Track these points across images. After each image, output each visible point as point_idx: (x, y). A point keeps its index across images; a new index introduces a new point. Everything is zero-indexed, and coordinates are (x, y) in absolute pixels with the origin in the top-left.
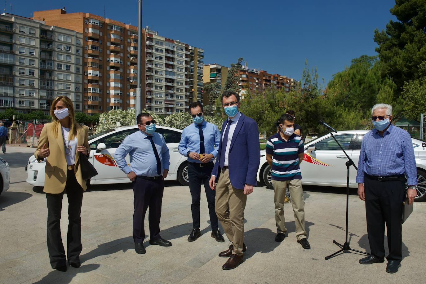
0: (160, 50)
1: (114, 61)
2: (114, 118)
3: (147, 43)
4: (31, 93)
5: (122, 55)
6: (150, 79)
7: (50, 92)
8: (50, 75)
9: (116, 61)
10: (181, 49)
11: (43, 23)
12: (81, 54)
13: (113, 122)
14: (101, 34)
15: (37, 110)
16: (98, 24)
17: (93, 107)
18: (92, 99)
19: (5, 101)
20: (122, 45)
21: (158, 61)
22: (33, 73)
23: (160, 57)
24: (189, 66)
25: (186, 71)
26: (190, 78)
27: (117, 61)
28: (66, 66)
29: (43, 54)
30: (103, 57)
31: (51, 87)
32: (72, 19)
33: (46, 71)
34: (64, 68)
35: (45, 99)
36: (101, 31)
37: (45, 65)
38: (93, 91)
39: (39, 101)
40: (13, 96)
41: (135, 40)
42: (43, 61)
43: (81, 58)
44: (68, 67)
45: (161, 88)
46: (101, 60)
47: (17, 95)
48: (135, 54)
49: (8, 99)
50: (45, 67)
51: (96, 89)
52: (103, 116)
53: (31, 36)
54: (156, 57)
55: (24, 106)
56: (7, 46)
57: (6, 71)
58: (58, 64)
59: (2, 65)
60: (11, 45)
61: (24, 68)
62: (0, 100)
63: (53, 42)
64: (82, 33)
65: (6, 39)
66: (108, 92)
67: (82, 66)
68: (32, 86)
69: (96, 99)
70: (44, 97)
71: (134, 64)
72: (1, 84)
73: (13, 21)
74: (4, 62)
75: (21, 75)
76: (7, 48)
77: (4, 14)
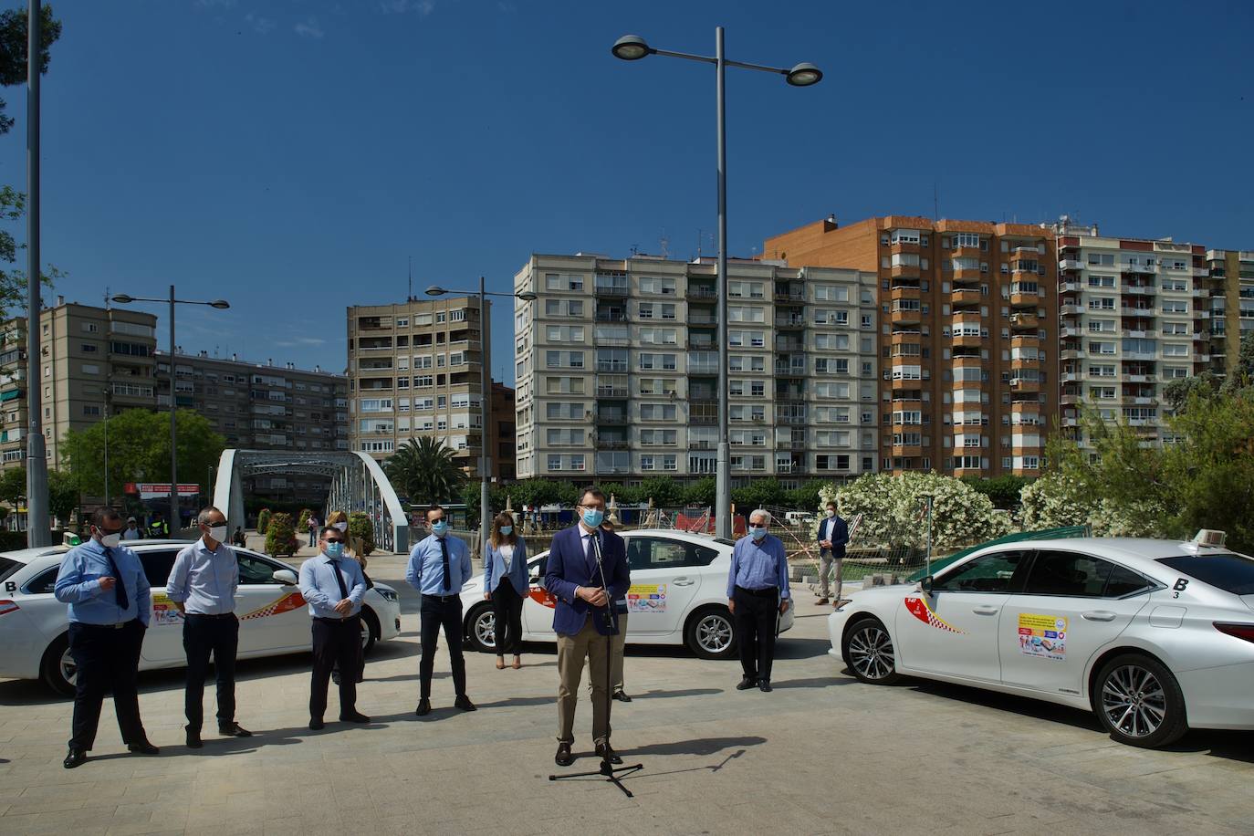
0: (1104, 278)
1: (962, 333)
3: (1063, 264)
4: (756, 438)
5: (985, 311)
6: (1073, 370)
7: (800, 431)
8: (800, 390)
9: (969, 331)
10: (1177, 264)
11: (781, 264)
12: (874, 327)
13: (844, 507)
14: (925, 265)
15: (766, 477)
16: (916, 240)
17: (908, 462)
18: (905, 441)
19: (701, 460)
20: (983, 285)
21: (1100, 313)
22: (761, 388)
23: (1104, 301)
24: (1206, 315)
25: (1196, 331)
26: (1212, 352)
27: (971, 333)
28: (835, 362)
29: (783, 339)
30: (932, 327)
31: (802, 420)
32: (851, 240)
33: (791, 380)
34: (831, 368)
35: (788, 450)
36: (925, 258)
37: (788, 366)
38: (904, 419)
39: (775, 457)
41: (1022, 263)
42: (782, 357)
43: (874, 337)
44: (842, 365)
45: (1110, 392)
46: (927, 335)
48: (1024, 302)
49: (708, 456)
50: (788, 371)
51: (913, 414)
53: (755, 302)
54: (1091, 304)
55: (743, 468)
56: (705, 332)
57: (704, 391)
58: (818, 360)
59: (694, 379)
60: (712, 331)
61: (740, 380)
62: (692, 459)
63: (805, 308)
64: (876, 270)
65: (702, 318)
66: (947, 419)
67: (876, 359)
68: (758, 420)
69: (914, 442)
70: (786, 446)
71: (1024, 332)
72: (693, 423)
73: (715, 273)
74: (698, 371)
75: (735, 397)
76: (704, 339)
77: (698, 262)
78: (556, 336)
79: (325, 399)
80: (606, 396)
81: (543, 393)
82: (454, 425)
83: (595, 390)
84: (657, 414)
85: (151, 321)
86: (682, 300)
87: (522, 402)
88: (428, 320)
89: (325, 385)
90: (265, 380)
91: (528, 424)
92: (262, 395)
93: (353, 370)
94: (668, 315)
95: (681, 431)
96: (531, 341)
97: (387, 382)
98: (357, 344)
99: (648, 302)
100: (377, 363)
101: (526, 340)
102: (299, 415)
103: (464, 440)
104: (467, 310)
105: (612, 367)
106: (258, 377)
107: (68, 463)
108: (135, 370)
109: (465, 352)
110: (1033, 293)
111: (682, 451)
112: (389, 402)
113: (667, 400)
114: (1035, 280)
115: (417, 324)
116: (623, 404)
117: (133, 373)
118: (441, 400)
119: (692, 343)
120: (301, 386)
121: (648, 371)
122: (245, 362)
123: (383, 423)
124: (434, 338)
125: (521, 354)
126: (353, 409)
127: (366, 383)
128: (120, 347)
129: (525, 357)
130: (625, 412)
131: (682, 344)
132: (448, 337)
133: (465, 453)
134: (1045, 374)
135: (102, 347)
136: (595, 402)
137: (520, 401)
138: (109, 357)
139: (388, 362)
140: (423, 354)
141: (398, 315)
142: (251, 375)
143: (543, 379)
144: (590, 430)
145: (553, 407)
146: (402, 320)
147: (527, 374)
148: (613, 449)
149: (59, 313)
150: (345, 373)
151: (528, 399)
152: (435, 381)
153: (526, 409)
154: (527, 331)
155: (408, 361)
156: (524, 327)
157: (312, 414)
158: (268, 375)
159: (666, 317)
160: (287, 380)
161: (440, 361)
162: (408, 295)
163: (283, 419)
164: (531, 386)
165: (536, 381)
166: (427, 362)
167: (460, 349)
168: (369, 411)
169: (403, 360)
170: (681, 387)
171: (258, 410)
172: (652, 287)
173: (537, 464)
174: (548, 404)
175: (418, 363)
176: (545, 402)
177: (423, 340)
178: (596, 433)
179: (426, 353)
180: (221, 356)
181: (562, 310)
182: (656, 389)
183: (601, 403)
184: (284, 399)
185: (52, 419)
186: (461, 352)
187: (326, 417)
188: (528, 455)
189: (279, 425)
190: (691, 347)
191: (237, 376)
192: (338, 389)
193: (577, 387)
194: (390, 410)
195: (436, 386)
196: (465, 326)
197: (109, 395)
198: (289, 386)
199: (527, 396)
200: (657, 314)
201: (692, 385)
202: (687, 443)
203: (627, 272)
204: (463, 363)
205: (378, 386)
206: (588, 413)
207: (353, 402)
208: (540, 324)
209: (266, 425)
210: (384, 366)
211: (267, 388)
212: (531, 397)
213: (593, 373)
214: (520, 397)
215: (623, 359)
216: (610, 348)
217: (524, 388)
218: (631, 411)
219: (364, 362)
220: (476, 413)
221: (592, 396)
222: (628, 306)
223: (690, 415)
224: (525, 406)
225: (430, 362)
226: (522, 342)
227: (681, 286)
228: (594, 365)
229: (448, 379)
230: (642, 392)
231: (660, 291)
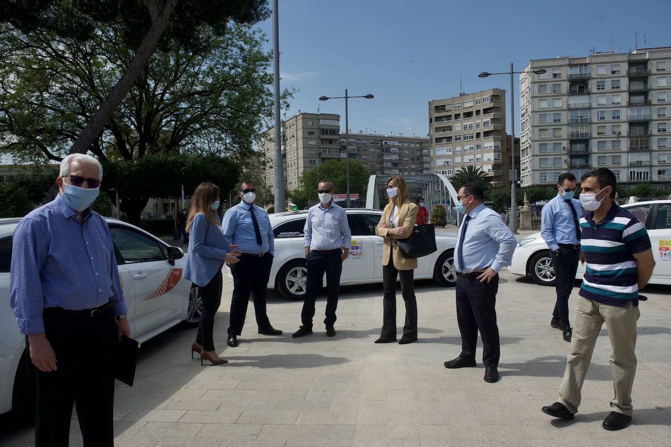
19: (638, 173)
40: (649, 164)
47: (655, 163)
49: (642, 170)
55: (666, 177)
56: (640, 94)
57: (639, 130)
59: (632, 124)
60: (645, 93)
61: (665, 122)
62: (631, 172)
65: (638, 86)
72: (632, 150)
73: (647, 58)
74: (636, 119)
75: (661, 133)
76: (640, 99)
77: (635, 52)
78: (544, 105)
79: (417, 150)
80: (575, 138)
81: (537, 138)
82: (485, 159)
83: (568, 135)
84: (609, 146)
85: (337, 118)
86: (624, 76)
87: (524, 145)
88: (471, 104)
89: (417, 143)
90: (389, 143)
91: (528, 156)
92: (387, 150)
93: (432, 134)
94: (616, 87)
95: (624, 156)
96: (530, 109)
97: (449, 139)
98: (434, 120)
99: (602, 80)
100: (444, 129)
101: (527, 109)
102: (405, 159)
103: (490, 167)
104: (492, 96)
105: (579, 121)
106: (386, 141)
107: (303, 186)
108: (331, 142)
109: (491, 119)
111: (624, 167)
112: (450, 149)
113: (614, 137)
115: (465, 107)
116: (586, 141)
117: (330, 143)
118: (478, 147)
119: (631, 102)
120: (406, 145)
121: (602, 121)
122: (380, 135)
123: (447, 160)
124: (474, 113)
125: (524, 118)
126: (432, 154)
127: (438, 140)
128: (324, 131)
129: (526, 119)
130: (587, 146)
131: (624, 104)
132: (482, 112)
133: (491, 174)
135: (317, 132)
136: (569, 141)
137: (522, 144)
138: (319, 136)
139: (450, 128)
140: (468, 122)
141: (455, 103)
142: (382, 141)
143: (537, 129)
144: (565, 157)
145: (543, 146)
146: (457, 105)
147: (527, 129)
148: (580, 168)
149: (299, 118)
150: (427, 136)
151: (528, 142)
152: (475, 136)
153: (527, 148)
154: (527, 104)
155: (460, 127)
156: (525, 102)
157: (412, 159)
158: (391, 140)
159: (614, 88)
160: (399, 142)
161: (477, 126)
162: (460, 92)
163: (398, 162)
164: (530, 135)
165: (533, 132)
166: (471, 126)
167: (488, 118)
168: (441, 154)
169: (458, 127)
170: (624, 129)
171: (385, 158)
172: (603, 71)
173: (533, 179)
174: (540, 144)
175: (465, 127)
176: (538, 143)
177: (468, 115)
178: (569, 159)
179: (470, 121)
180: (369, 133)
181: (549, 91)
182: (608, 132)
183: (573, 142)
184: (398, 152)
185: (296, 167)
186: (489, 119)
187: (418, 159)
188: (528, 174)
189: (395, 164)
190: (630, 105)
191: (376, 142)
192: (424, 145)
193: (557, 133)
194: (451, 153)
195: (475, 139)
196: (491, 105)
197: (320, 154)
198: (400, 145)
199: (527, 141)
200: (608, 86)
201: (631, 128)
202: (628, 162)
203: (589, 64)
204: (490, 125)
205: (444, 141)
206: (564, 148)
207: (432, 150)
208: (535, 99)
209: (389, 165)
210: (448, 130)
211: (389, 147)
212: (529, 141)
213: (567, 125)
214: (523, 142)
215: (586, 115)
216: (578, 109)
217: (525, 137)
218: (591, 145)
219: (437, 129)
220: (498, 152)
221: (567, 138)
222: (589, 84)
223: (630, 145)
224: (526, 146)
225: (472, 127)
226: (524, 111)
227: (624, 68)
228: (568, 120)
229: (482, 134)
230: (598, 134)
231: (610, 73)
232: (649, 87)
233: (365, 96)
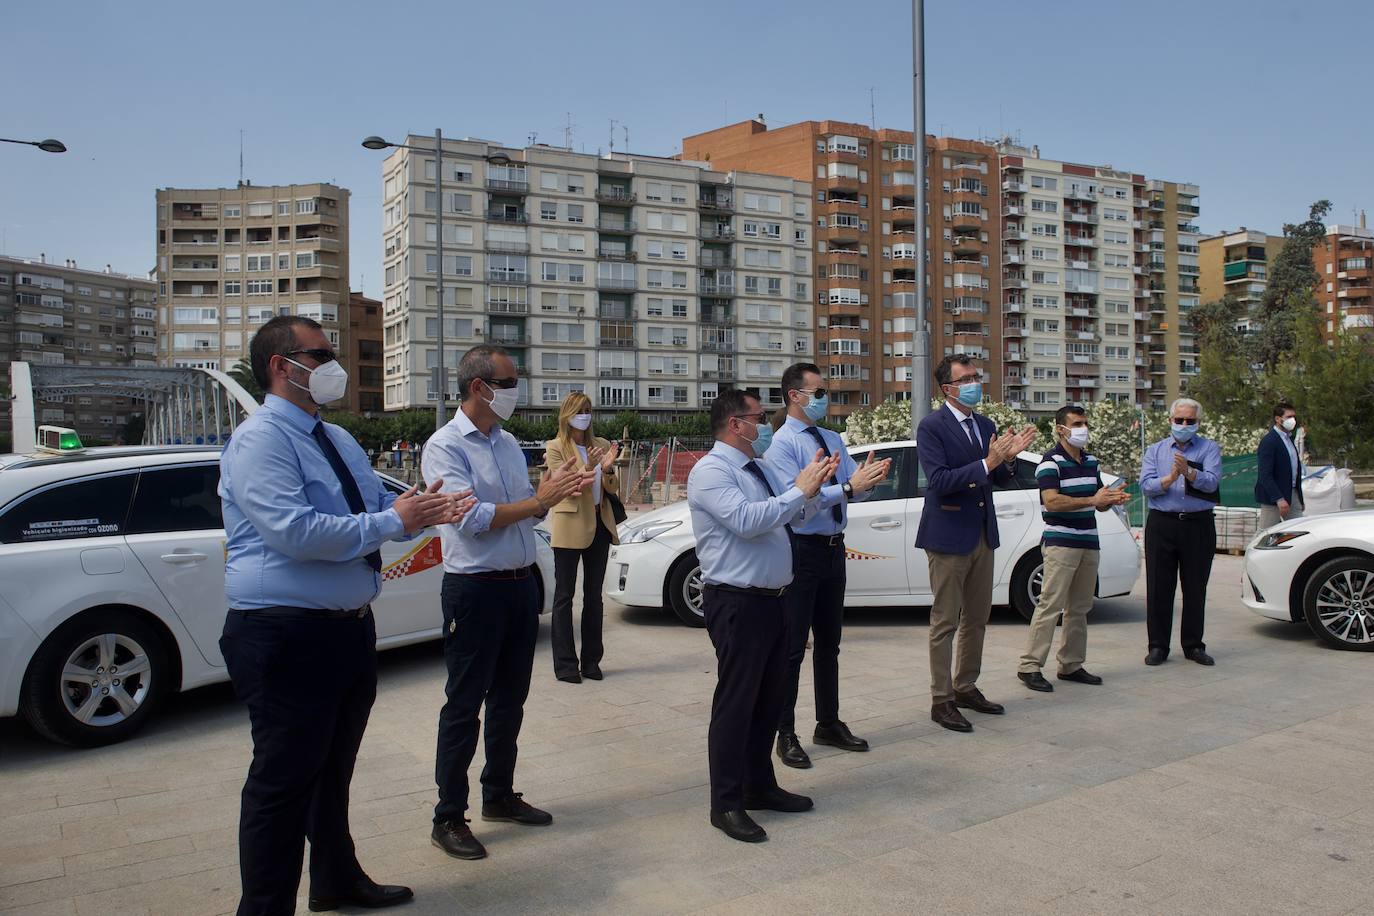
0: (1048, 203)
1: (903, 255)
2: (885, 428)
3: (1006, 185)
4: (678, 366)
6: (1016, 300)
7: (729, 355)
8: (727, 312)
9: (911, 252)
10: (1118, 193)
11: (705, 166)
12: (809, 244)
14: (864, 178)
15: (694, 412)
16: (854, 148)
17: (846, 398)
18: (843, 374)
19: (614, 391)
21: (1043, 240)
22: (683, 308)
23: (1048, 227)
24: (1146, 248)
25: (1137, 264)
26: (1151, 287)
27: (913, 255)
28: (767, 281)
29: (708, 253)
30: (871, 247)
31: (730, 346)
32: (783, 144)
33: (717, 300)
34: (763, 289)
35: (713, 381)
36: (863, 170)
37: (714, 283)
38: (843, 349)
39: (699, 388)
40: (633, 373)
41: (965, 182)
42: (708, 273)
43: (809, 255)
44: (774, 285)
45: (1053, 326)
46: (865, 256)
47: (644, 374)
48: (967, 224)
49: (623, 385)
50: (714, 290)
51: (852, 344)
52: (854, 422)
53: (677, 207)
54: (1035, 230)
55: (662, 401)
56: (619, 239)
57: (615, 308)
58: (748, 279)
59: (605, 295)
60: (626, 238)
61: (660, 297)
62: (603, 389)
63: (733, 218)
64: (811, 180)
65: (615, 223)
66: (887, 350)
67: (811, 280)
68: (679, 344)
69: (852, 374)
70: (713, 376)
71: (966, 257)
72: (605, 345)
73: (631, 172)
74: (611, 285)
75: (654, 317)
76: (617, 248)
77: (609, 157)
79: (118, 307)
80: (498, 312)
81: (421, 305)
83: (486, 304)
84: (563, 337)
86: (591, 200)
87: (390, 317)
88: (268, 211)
89: (119, 289)
90: (35, 280)
91: (401, 343)
92: (32, 300)
93: (163, 269)
94: (576, 218)
96: (406, 241)
97: (210, 285)
98: (169, 236)
99: (552, 200)
100: (197, 261)
101: (399, 240)
102: (82, 327)
104: (320, 200)
105: (507, 277)
106: (26, 276)
109: (316, 252)
110: (976, 215)
111: (591, 379)
112: (213, 311)
113: (573, 318)
114: (977, 200)
115: (252, 214)
116: (520, 321)
119: (603, 252)
120: (85, 290)
121: (551, 283)
122: (8, 257)
123: (204, 337)
124: (275, 233)
125: (393, 257)
126: (163, 320)
127: (181, 286)
129: (397, 261)
130: (522, 331)
131: (591, 253)
132: (293, 232)
134: (988, 303)
136: (487, 318)
137: (388, 314)
139: (213, 261)
140: (260, 252)
141: (226, 202)
142: (15, 274)
143: (422, 285)
145: (434, 323)
146: (233, 209)
147: (401, 282)
150: (151, 273)
151: (401, 312)
152: (276, 286)
153: (399, 324)
154: (400, 228)
155: (239, 261)
156: (395, 224)
157: (101, 326)
158: (39, 274)
159: (573, 220)
160: (66, 282)
161: (282, 263)
162: (239, 179)
163: (61, 332)
164: (406, 297)
165: (413, 291)
166: (265, 262)
167: (308, 248)
168: (187, 322)
169: (233, 260)
170: (591, 302)
171: (24, 319)
172: (552, 182)
173: (413, 394)
174: (427, 318)
175: (252, 263)
176: (424, 316)
177: (260, 234)
179: (264, 251)
181: (447, 206)
182: (562, 308)
183: (495, 319)
184: (62, 307)
186: (311, 252)
187: (119, 330)
188: (401, 381)
189: (54, 339)
190: (601, 257)
192: (136, 296)
193: (463, 298)
194: (214, 321)
195: (277, 293)
196: (317, 220)
198: (69, 289)
199: (399, 309)
200: (562, 217)
201: (603, 302)
202: (597, 369)
203: (526, 163)
204: (313, 265)
205: (198, 291)
206: (478, 330)
207: (163, 311)
208: (417, 220)
209: (36, 338)
210: (207, 265)
211: (38, 291)
212: (405, 310)
213: (483, 283)
214: (389, 310)
215: (523, 267)
216: (505, 253)
217: (394, 300)
218: (530, 330)
219: (179, 260)
220: (331, 328)
221: (482, 310)
222: (527, 204)
223: (602, 336)
224: (397, 321)
225: (269, 263)
226: (393, 242)
227: (590, 184)
228: (485, 273)
229: (293, 284)
230: (544, 307)
231: (566, 189)
232: (633, 227)
233: (40, 141)
